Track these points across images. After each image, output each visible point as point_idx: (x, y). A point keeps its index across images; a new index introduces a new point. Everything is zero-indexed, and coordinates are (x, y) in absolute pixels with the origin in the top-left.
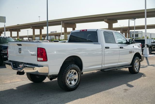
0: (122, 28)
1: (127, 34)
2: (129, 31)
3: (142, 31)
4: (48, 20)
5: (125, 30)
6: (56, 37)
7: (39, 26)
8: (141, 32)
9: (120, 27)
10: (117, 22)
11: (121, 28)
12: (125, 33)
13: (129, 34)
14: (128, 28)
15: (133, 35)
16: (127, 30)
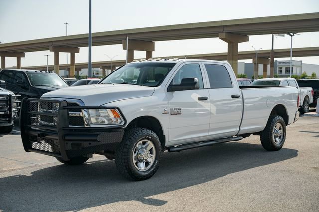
0: (257, 52)
1: (269, 66)
2: (272, 60)
3: (301, 61)
4: (92, 32)
5: (264, 57)
6: (106, 70)
7: (70, 44)
8: (300, 63)
9: (254, 50)
10: (247, 40)
11: (255, 54)
12: (262, 65)
13: (272, 66)
14: (269, 53)
15: (281, 68)
16: (267, 58)
